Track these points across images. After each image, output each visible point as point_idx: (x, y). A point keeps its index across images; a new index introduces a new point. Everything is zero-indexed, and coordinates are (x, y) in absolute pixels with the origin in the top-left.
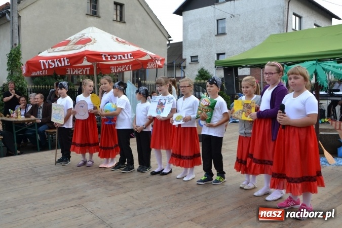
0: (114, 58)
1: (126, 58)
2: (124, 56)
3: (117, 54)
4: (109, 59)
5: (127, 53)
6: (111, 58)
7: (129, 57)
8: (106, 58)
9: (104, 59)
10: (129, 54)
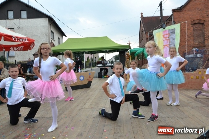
0: (19, 40)
1: (25, 41)
2: (24, 39)
3: (21, 38)
4: (17, 40)
5: (26, 38)
6: (18, 40)
7: (27, 41)
8: (15, 39)
9: (14, 40)
10: (26, 39)
